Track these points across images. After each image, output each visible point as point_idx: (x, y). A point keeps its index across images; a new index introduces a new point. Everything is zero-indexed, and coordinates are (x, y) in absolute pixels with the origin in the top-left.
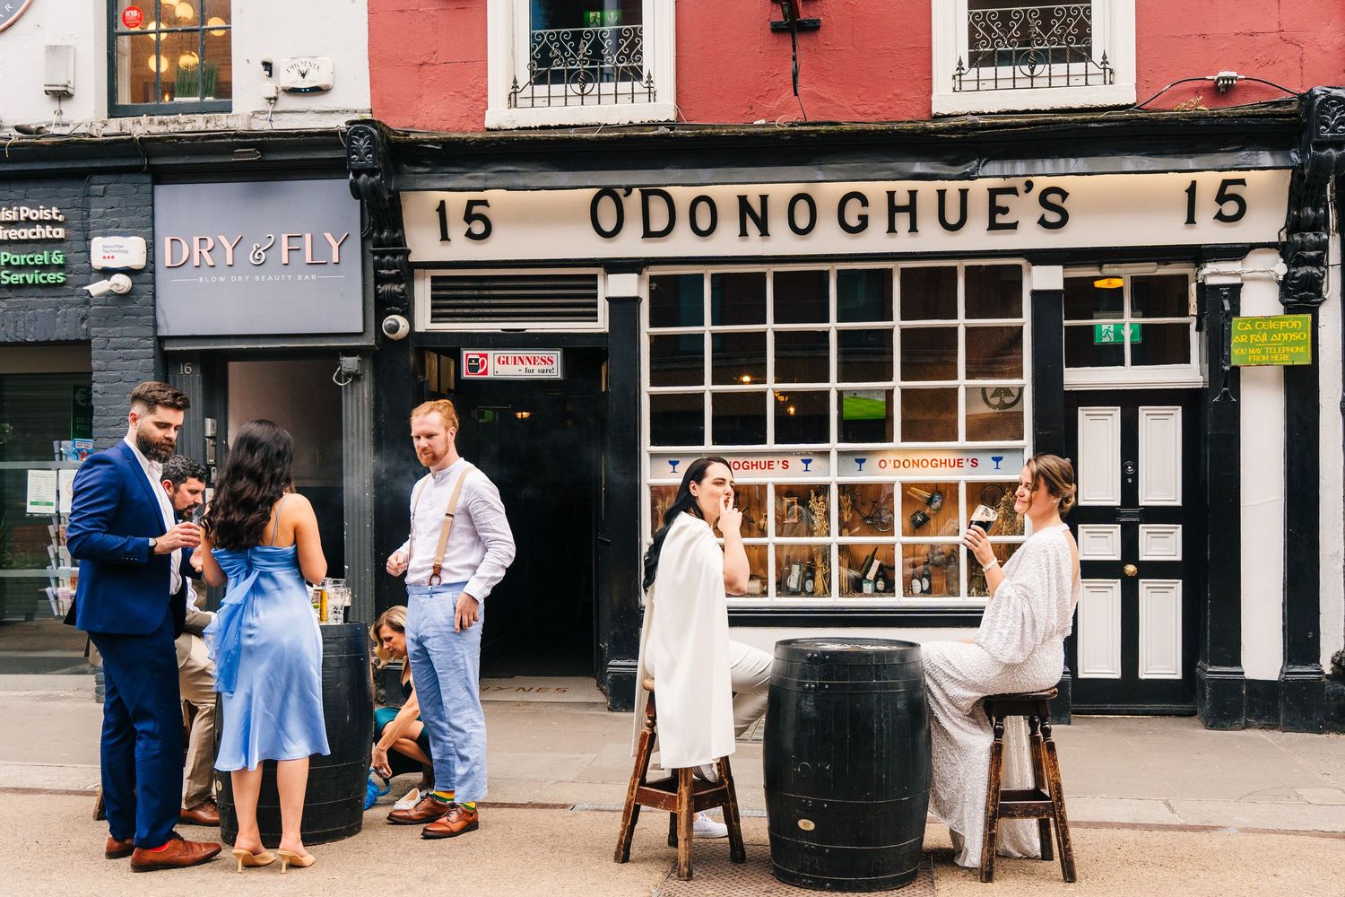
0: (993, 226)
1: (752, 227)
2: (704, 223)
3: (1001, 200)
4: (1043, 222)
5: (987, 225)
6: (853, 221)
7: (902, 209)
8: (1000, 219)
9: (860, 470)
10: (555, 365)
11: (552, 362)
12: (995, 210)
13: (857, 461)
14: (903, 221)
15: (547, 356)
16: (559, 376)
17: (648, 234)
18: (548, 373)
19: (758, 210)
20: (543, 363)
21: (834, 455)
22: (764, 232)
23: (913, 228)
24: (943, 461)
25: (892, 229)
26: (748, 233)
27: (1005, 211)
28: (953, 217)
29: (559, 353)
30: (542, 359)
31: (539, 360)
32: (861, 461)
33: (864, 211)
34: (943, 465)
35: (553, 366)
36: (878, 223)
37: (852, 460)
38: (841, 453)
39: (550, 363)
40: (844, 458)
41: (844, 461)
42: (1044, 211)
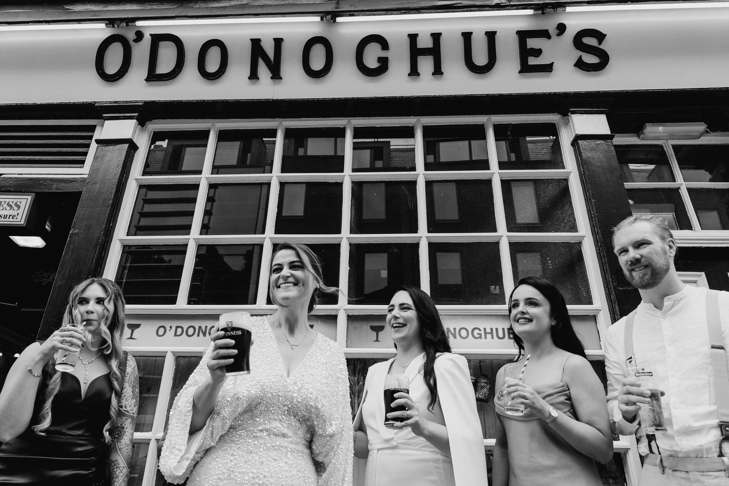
0: (526, 69)
1: (263, 71)
2: (212, 66)
3: (532, 43)
4: (580, 65)
5: (519, 68)
6: (371, 62)
7: (425, 52)
8: (532, 61)
9: (377, 340)
10: (20, 211)
11: (19, 207)
12: (525, 53)
13: (373, 328)
14: (426, 65)
15: (15, 201)
16: (22, 222)
17: (153, 77)
18: (11, 219)
19: (271, 54)
20: (8, 208)
21: (342, 320)
22: (276, 75)
23: (438, 71)
24: (488, 330)
25: (414, 72)
26: (259, 76)
27: (538, 53)
28: (480, 58)
29: (29, 198)
30: (9, 205)
31: (5, 205)
32: (378, 329)
33: (383, 54)
34: (489, 336)
35: (18, 212)
36: (399, 66)
37: (366, 327)
38: (351, 318)
39: (16, 208)
40: (356, 324)
41: (355, 328)
42: (579, 53)
